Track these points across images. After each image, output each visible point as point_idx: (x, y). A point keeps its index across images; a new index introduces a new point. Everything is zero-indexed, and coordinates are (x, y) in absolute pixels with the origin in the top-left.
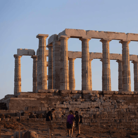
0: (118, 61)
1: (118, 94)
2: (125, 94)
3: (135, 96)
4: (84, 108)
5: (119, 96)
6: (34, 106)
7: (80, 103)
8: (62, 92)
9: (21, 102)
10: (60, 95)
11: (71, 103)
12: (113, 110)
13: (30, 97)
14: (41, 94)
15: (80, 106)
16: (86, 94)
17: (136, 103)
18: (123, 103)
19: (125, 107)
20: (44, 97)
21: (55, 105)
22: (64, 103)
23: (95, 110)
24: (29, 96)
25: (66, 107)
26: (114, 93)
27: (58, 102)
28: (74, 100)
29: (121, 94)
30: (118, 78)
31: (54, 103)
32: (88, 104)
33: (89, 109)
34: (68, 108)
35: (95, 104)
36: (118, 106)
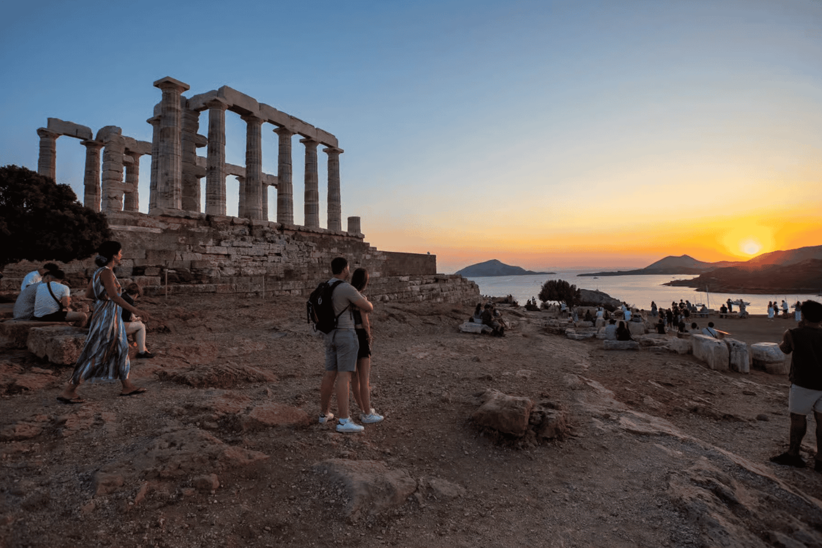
0: (240, 178)
1: (304, 231)
2: (313, 232)
3: (324, 236)
4: (259, 256)
5: (304, 235)
6: (162, 248)
7: (251, 245)
8: (216, 220)
9: (128, 236)
10: (210, 225)
11: (236, 244)
12: (301, 260)
13: (143, 225)
14: (170, 220)
15: (252, 252)
16: (258, 226)
17: (330, 249)
18: (314, 248)
19: (318, 254)
20: (178, 226)
21: (205, 246)
22: (223, 243)
23: (276, 260)
24: (140, 223)
25: (225, 252)
26: (299, 229)
27: (211, 242)
28: (239, 239)
29: (308, 232)
30: (238, 206)
31: (201, 243)
32: (263, 247)
33: (265, 258)
34: (228, 256)
35: (276, 248)
36: (309, 253)
